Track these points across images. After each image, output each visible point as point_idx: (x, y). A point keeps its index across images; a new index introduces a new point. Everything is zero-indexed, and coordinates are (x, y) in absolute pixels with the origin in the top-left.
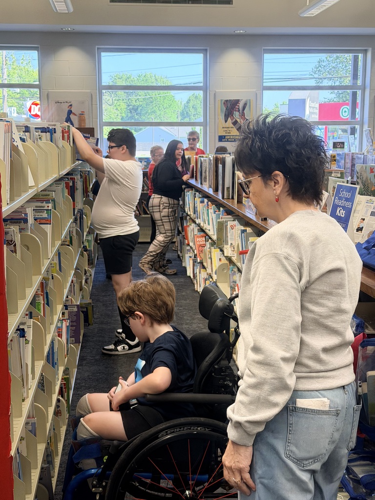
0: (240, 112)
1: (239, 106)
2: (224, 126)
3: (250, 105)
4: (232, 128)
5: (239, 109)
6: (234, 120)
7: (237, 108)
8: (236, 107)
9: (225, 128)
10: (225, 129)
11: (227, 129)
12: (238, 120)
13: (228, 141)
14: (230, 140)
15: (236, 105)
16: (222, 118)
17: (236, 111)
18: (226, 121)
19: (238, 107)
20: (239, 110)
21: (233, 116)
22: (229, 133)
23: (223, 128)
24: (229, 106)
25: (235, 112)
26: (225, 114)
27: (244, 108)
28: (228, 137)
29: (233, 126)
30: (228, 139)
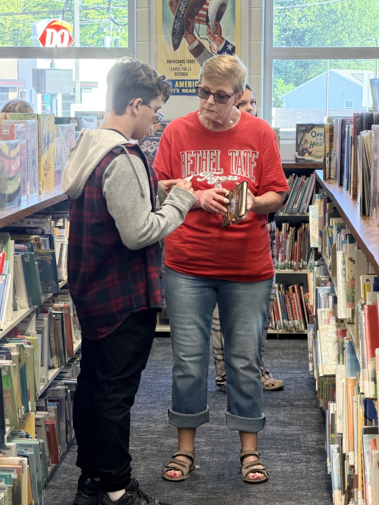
0: (210, 24)
1: (207, 10)
2: (172, 59)
3: (234, 9)
4: (190, 61)
5: (207, 17)
6: (196, 44)
7: (202, 15)
8: (201, 12)
9: (174, 61)
10: (174, 65)
11: (178, 65)
12: (206, 44)
13: (181, 94)
14: (186, 91)
15: (201, 8)
16: (165, 38)
17: (199, 21)
18: (176, 46)
19: (205, 13)
20: (207, 21)
21: (192, 33)
22: (184, 74)
23: (169, 62)
24: (182, 9)
25: (197, 25)
26: (174, 29)
27: (219, 15)
28: (182, 84)
29: (193, 58)
30: (181, 89)
